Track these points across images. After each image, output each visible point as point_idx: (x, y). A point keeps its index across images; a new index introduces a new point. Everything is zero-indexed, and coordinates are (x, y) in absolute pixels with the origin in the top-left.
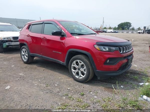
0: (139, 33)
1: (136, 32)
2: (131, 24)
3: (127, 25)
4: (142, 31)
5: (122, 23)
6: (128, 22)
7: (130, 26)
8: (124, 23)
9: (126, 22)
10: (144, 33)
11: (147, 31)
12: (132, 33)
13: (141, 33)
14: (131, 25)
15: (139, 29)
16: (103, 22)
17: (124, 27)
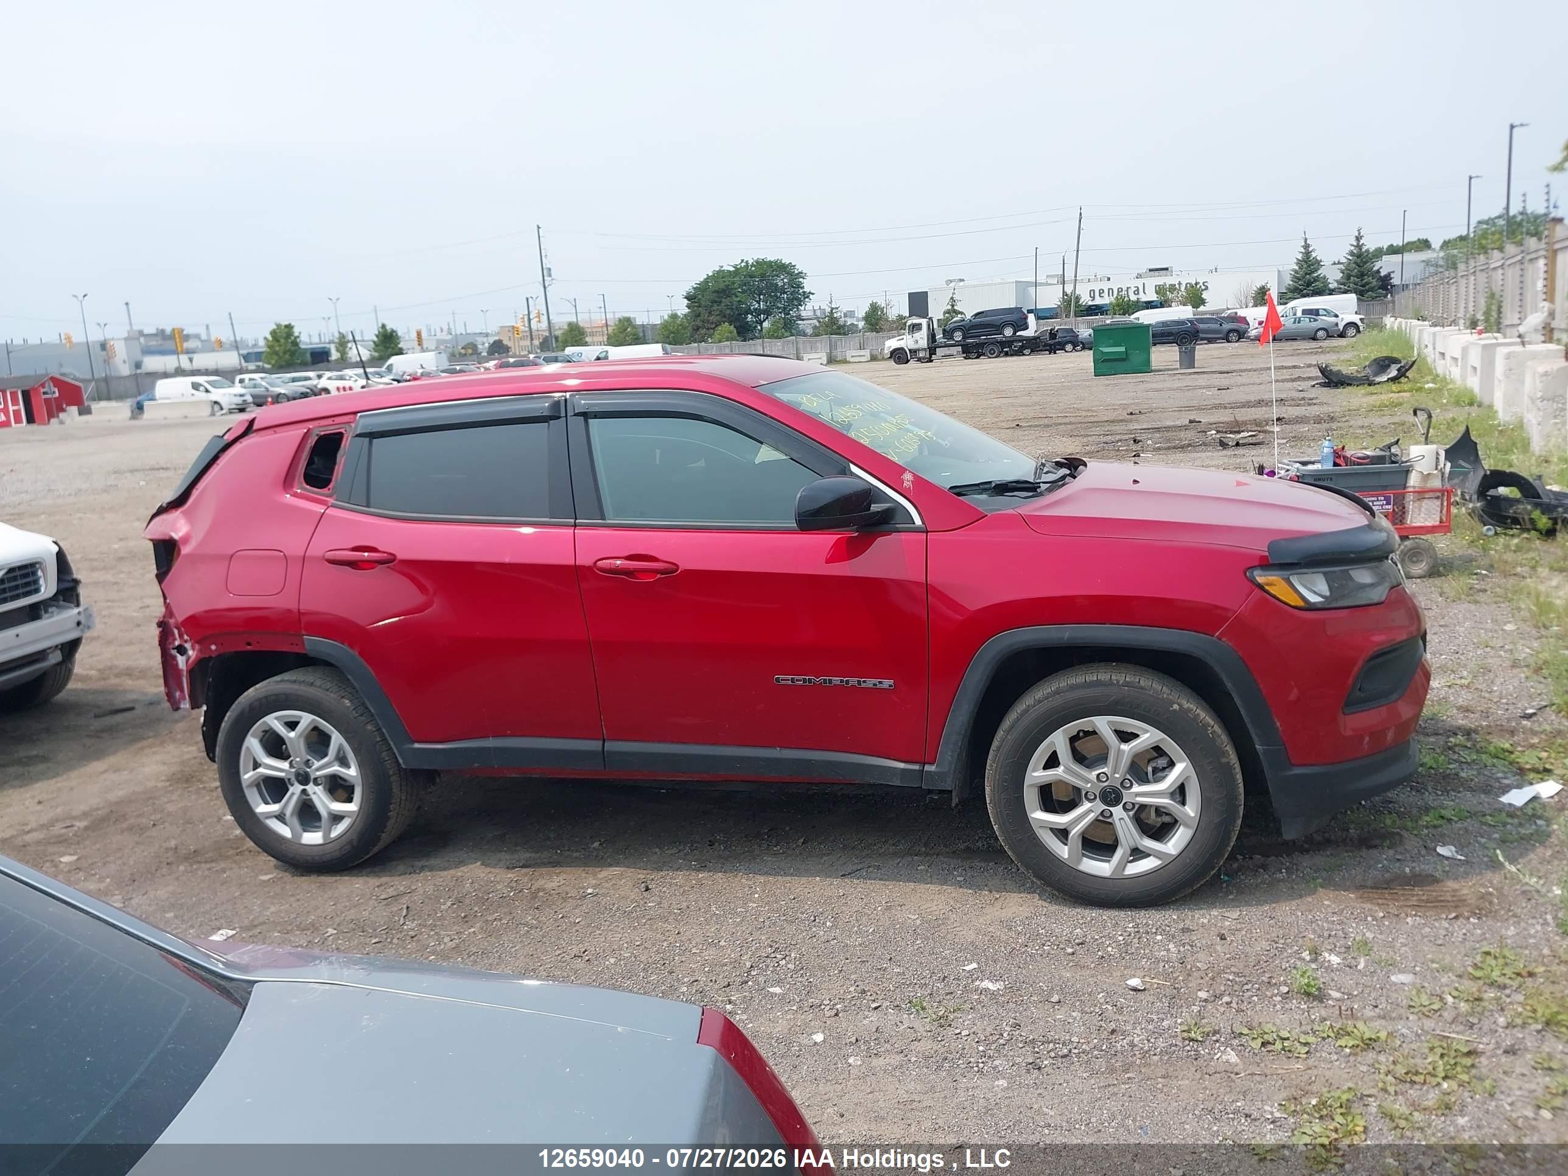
0: (899, 356)
1: (867, 353)
2: (800, 274)
3: (773, 290)
4: (917, 335)
5: (720, 275)
6: (771, 257)
7: (798, 297)
8: (737, 271)
9: (759, 263)
10: (932, 351)
11: (958, 336)
12: (831, 361)
13: (914, 352)
14: (799, 286)
15: (875, 320)
16: (546, 272)
17: (749, 311)
